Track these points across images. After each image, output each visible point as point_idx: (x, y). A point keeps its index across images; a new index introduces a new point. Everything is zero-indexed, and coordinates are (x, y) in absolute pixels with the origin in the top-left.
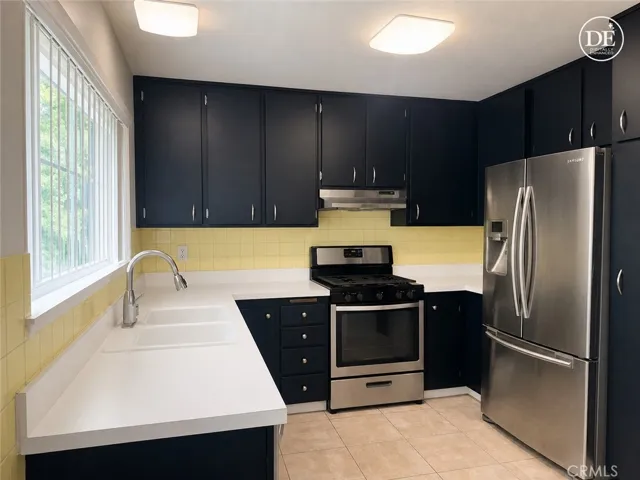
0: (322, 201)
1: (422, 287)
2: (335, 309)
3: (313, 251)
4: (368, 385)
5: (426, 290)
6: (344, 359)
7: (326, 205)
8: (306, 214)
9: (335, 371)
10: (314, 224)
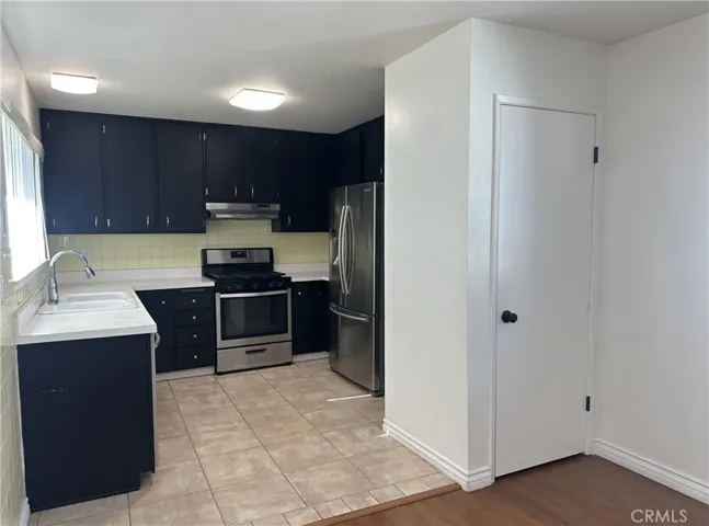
0: (209, 212)
1: (290, 278)
2: (219, 296)
3: (204, 252)
4: (247, 352)
5: (293, 280)
6: (228, 333)
7: (212, 217)
8: (196, 223)
9: (220, 343)
10: (203, 231)
